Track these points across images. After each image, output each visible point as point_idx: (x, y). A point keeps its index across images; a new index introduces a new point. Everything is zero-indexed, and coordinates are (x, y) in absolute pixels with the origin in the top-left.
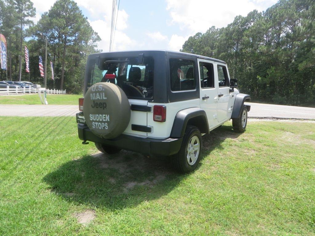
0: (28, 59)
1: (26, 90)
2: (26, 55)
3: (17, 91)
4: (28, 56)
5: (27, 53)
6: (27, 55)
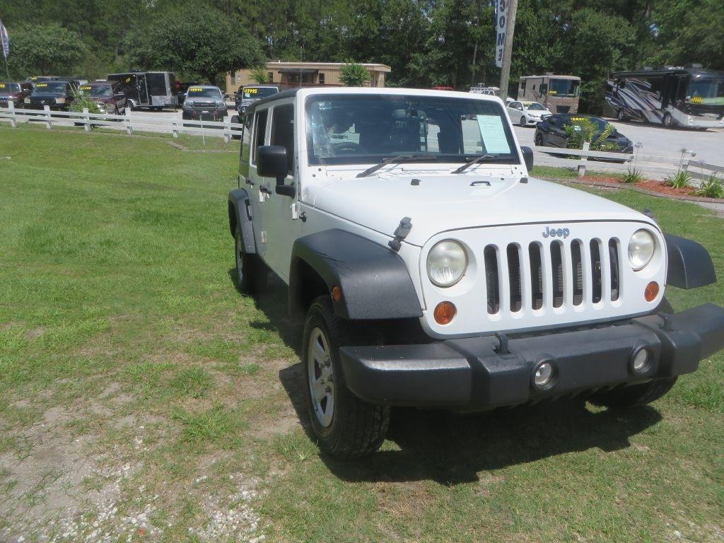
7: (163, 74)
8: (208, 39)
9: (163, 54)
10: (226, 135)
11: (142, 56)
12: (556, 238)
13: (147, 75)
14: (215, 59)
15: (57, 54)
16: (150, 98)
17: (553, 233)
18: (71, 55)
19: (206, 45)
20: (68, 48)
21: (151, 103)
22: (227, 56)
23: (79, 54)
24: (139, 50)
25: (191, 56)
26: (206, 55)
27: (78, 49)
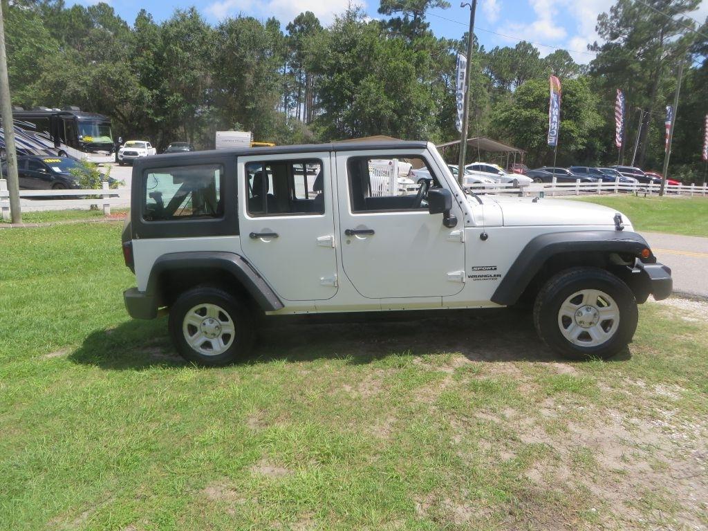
0: (621, 117)
1: (603, 186)
2: (617, 108)
3: (578, 188)
4: (621, 111)
5: (620, 105)
6: (620, 108)
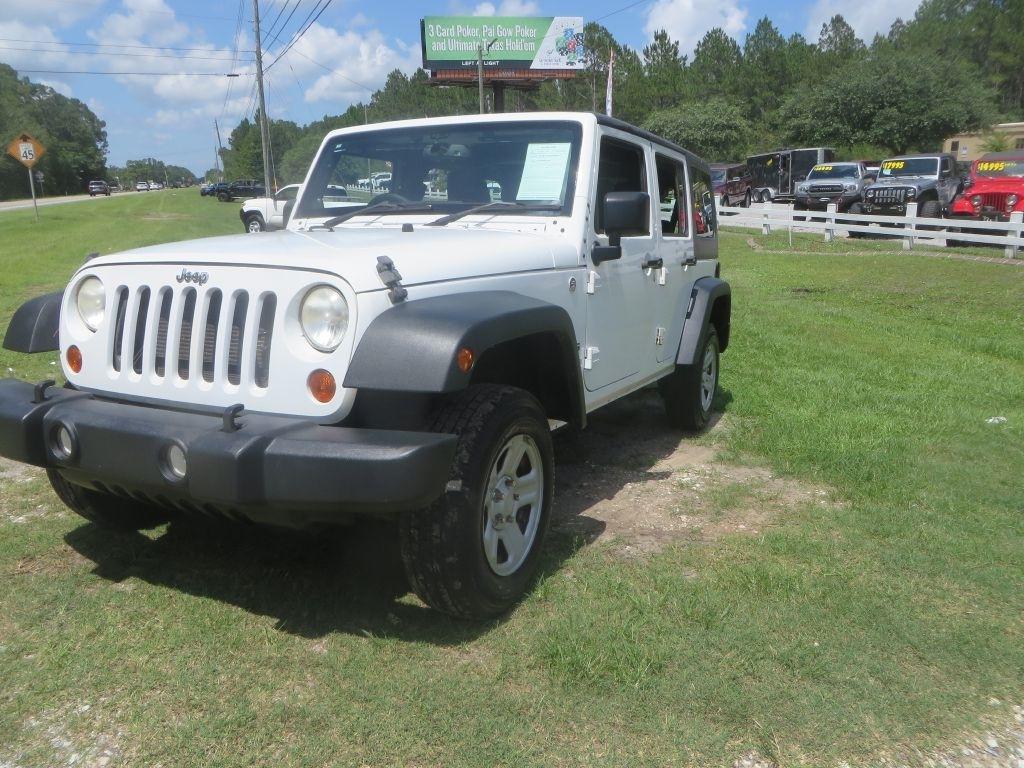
7: (816, 151)
8: (898, 96)
9: (825, 125)
10: (827, 230)
11: (798, 129)
12: (192, 284)
13: (794, 153)
14: (903, 124)
15: (708, 137)
16: (793, 185)
17: (186, 277)
18: (726, 136)
19: (892, 105)
20: (724, 127)
21: (792, 192)
22: (922, 118)
23: (735, 134)
24: (795, 122)
25: (865, 123)
26: (888, 119)
27: (736, 128)
